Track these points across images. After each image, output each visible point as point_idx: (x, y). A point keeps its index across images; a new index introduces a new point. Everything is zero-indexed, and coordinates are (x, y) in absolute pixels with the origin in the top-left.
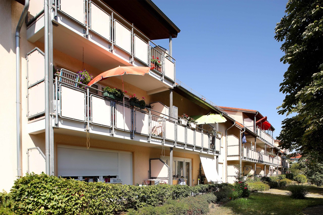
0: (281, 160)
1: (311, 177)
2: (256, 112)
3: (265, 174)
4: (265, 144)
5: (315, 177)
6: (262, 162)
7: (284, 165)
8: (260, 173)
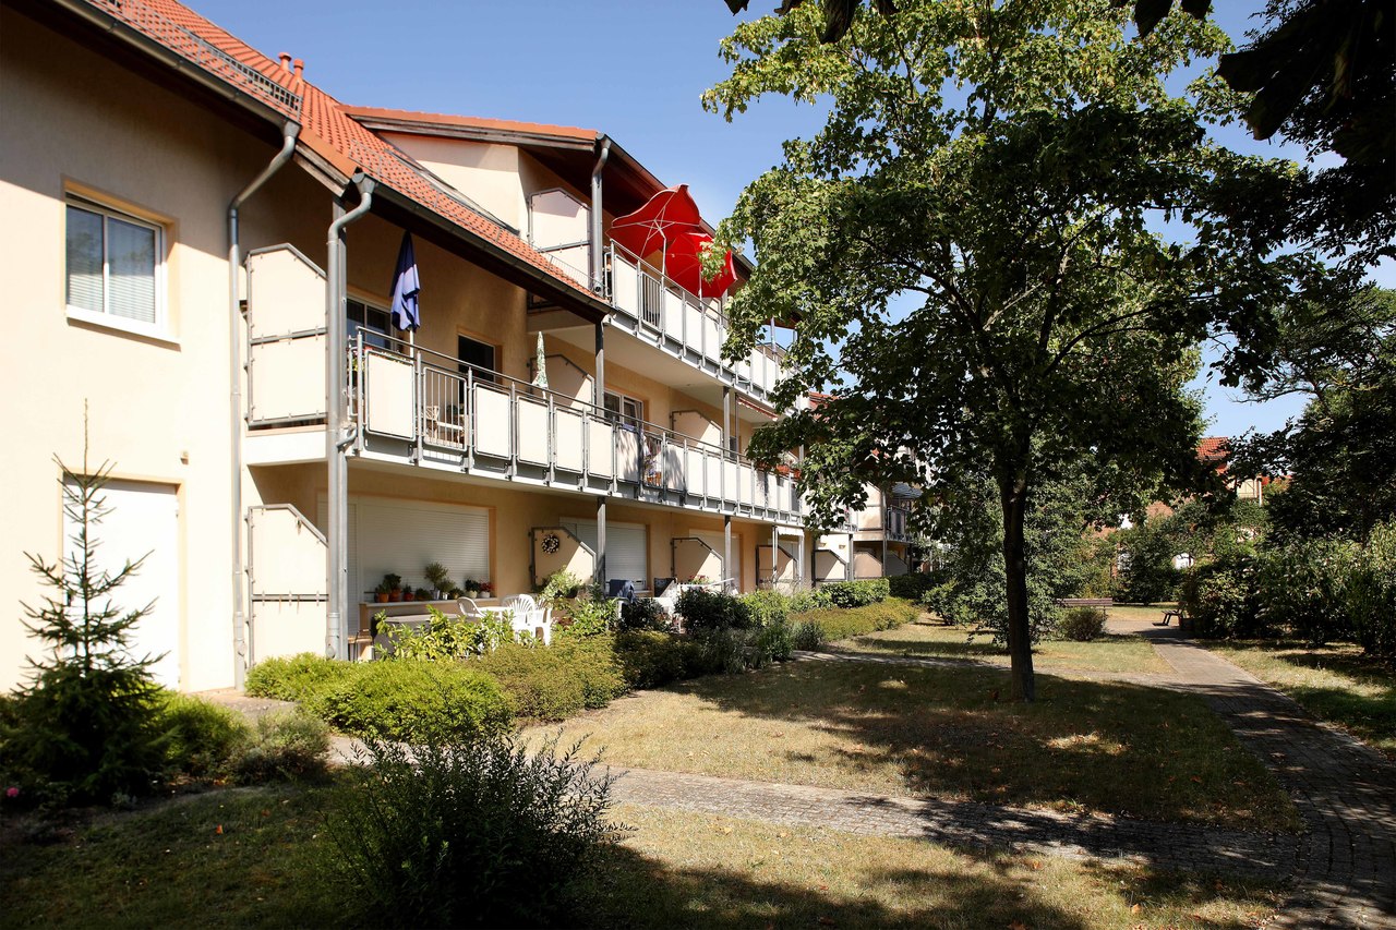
0: (881, 505)
1: (967, 595)
2: (597, 141)
3: (728, 574)
4: (726, 389)
5: (989, 594)
6: (683, 496)
7: (894, 529)
8: (700, 573)
